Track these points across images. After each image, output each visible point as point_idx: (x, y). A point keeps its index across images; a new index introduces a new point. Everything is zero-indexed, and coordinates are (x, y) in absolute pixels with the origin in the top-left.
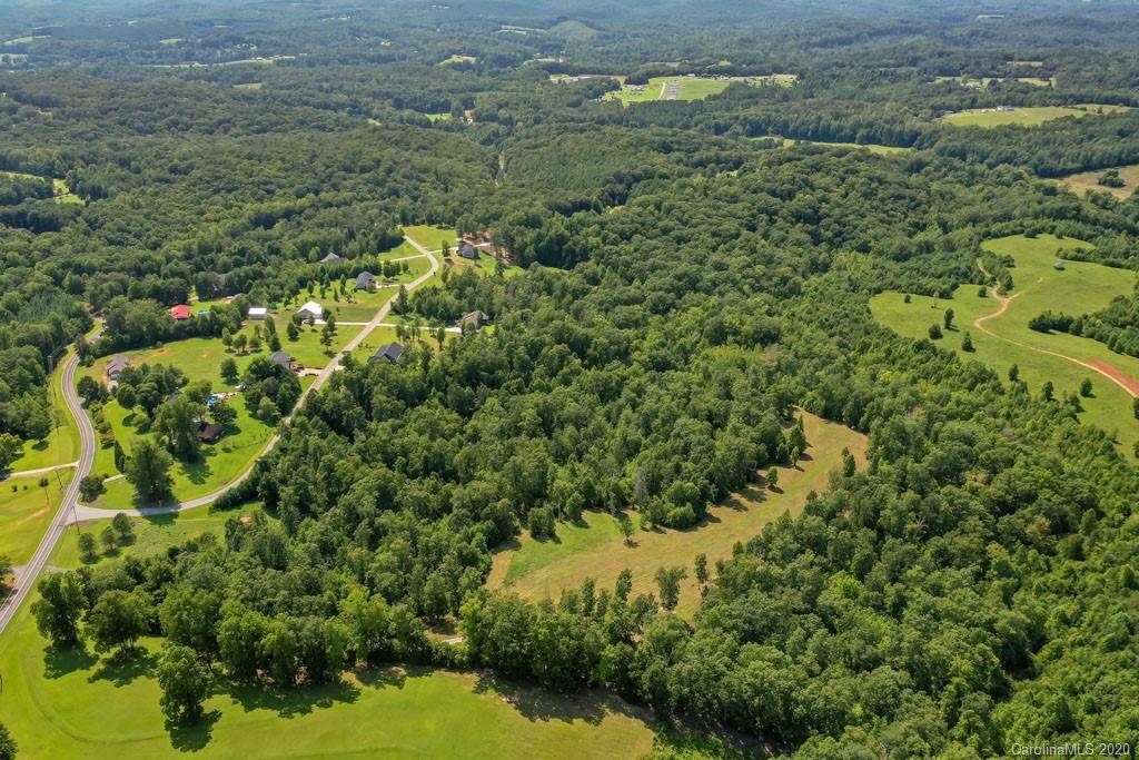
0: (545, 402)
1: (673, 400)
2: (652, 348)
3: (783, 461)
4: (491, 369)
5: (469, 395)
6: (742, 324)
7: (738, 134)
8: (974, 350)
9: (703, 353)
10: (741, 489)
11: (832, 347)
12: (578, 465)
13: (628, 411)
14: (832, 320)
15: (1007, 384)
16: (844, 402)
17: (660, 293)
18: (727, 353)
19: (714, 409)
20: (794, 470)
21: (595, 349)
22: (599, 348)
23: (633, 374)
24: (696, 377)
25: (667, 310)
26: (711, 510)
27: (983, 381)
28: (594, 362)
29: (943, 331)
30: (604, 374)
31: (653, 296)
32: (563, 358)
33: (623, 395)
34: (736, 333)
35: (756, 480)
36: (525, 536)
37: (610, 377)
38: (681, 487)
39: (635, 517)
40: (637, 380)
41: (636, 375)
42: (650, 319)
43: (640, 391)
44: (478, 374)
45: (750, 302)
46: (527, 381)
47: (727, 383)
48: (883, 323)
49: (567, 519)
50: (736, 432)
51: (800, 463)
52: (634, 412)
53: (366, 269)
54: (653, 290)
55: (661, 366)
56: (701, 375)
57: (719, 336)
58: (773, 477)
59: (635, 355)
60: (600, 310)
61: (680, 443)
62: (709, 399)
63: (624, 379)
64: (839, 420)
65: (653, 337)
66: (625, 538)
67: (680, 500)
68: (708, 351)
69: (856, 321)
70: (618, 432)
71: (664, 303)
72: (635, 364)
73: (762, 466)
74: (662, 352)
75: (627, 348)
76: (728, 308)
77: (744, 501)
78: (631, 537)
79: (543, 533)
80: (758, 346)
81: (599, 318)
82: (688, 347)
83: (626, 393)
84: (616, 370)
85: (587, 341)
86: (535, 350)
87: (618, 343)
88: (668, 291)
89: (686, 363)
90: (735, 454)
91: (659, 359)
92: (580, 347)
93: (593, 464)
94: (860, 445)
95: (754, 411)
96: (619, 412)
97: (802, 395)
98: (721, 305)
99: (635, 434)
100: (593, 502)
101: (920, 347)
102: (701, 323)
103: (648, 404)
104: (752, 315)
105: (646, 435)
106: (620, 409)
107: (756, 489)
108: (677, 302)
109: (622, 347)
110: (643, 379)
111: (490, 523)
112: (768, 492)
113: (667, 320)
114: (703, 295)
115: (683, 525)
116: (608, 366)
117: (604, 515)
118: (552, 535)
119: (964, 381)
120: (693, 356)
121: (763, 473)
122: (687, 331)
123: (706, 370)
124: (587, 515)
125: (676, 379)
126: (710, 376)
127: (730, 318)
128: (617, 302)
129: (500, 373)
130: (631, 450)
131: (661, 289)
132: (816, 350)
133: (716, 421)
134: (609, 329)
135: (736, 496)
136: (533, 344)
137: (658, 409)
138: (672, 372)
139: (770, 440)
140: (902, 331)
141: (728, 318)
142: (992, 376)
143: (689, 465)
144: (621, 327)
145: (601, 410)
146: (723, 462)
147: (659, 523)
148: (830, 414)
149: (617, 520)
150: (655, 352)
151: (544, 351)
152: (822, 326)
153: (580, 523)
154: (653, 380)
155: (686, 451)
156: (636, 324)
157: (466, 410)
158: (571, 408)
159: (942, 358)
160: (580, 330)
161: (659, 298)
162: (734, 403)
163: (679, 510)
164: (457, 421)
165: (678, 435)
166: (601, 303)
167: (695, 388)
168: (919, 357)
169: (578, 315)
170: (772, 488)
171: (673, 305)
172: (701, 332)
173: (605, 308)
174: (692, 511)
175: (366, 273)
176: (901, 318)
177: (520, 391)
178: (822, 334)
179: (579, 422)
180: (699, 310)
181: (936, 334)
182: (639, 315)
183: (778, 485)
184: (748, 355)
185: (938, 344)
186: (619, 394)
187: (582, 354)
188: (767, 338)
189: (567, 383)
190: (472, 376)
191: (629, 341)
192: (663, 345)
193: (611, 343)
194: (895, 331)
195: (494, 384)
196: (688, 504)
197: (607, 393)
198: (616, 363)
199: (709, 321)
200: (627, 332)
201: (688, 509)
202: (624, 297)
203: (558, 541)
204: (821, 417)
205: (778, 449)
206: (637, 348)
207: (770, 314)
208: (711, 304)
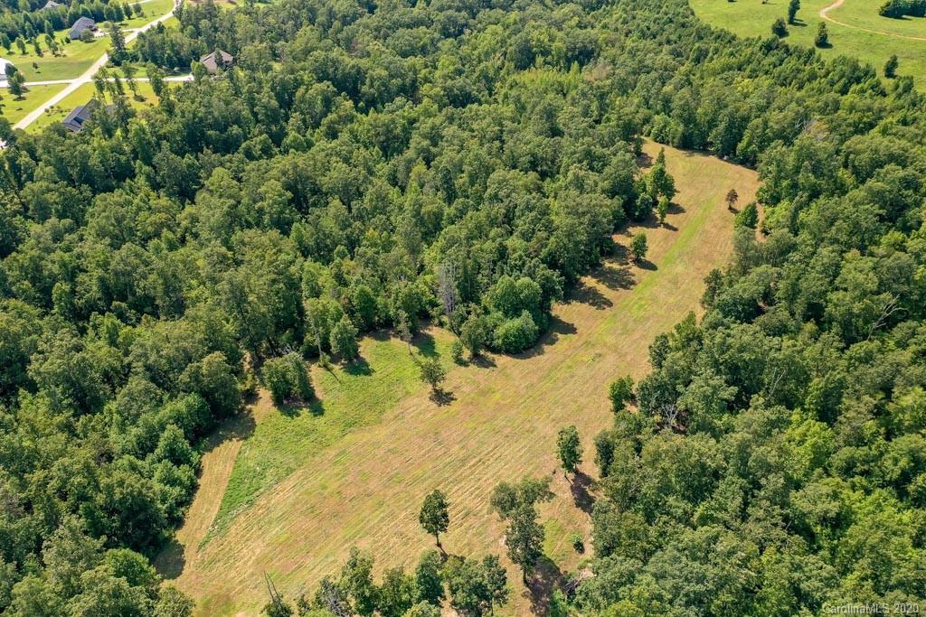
0: (295, 166)
1: (482, 145)
2: (445, 77)
3: (644, 218)
4: (222, 126)
5: (189, 166)
6: (552, 39)
8: (830, 46)
9: (510, 80)
10: (594, 268)
11: (664, 57)
12: (348, 264)
13: (420, 167)
14: (654, 28)
15: (887, 83)
17: (450, 12)
18: (538, 77)
19: (540, 153)
20: (661, 230)
21: (372, 86)
22: (377, 84)
24: (508, 110)
25: (461, 32)
26: (559, 311)
27: (858, 81)
28: (372, 103)
29: (788, 27)
30: (384, 117)
31: (442, 16)
32: (328, 103)
33: (412, 144)
34: (545, 53)
35: (614, 252)
36: (263, 408)
37: (393, 121)
38: (512, 286)
39: (443, 338)
40: (430, 121)
41: (428, 114)
42: (439, 44)
43: (435, 138)
44: (203, 134)
45: (558, 14)
46: (277, 138)
47: (550, 114)
48: (717, 25)
49: (335, 360)
50: (579, 184)
51: (669, 219)
52: (429, 167)
54: (441, 9)
55: (461, 100)
56: (512, 106)
57: (526, 59)
58: (640, 246)
59: (425, 89)
60: (376, 38)
61: (499, 209)
62: (529, 139)
63: (412, 122)
64: (704, 148)
65: (446, 62)
66: (430, 387)
67: (512, 306)
68: (515, 77)
69: (683, 25)
70: (410, 196)
71: (455, 23)
72: (426, 100)
73: (620, 227)
74: (460, 81)
75: (414, 81)
76: (533, 23)
77: (603, 289)
78: (439, 385)
79: (294, 397)
80: (575, 65)
81: (375, 46)
82: (491, 74)
83: (417, 141)
84: (400, 110)
85: (359, 76)
86: (286, 95)
87: (402, 76)
88: (459, 10)
89: (490, 95)
91: (456, 91)
92: (349, 85)
93: (371, 263)
94: (748, 184)
96: (408, 170)
97: (647, 121)
98: (523, 21)
99: (433, 202)
100: (375, 324)
101: (768, 48)
102: (503, 42)
103: (447, 156)
104: (560, 29)
105: (450, 199)
106: (409, 165)
107: (616, 266)
108: (471, 21)
109: (408, 81)
110: (438, 120)
111: (193, 399)
112: (634, 269)
113: (461, 43)
114: (501, 11)
115: (522, 347)
116: (389, 106)
117: (395, 341)
118: (309, 398)
119: (832, 84)
120: (498, 84)
121: (619, 239)
122: (487, 54)
123: (518, 100)
124: (368, 348)
125: (482, 115)
126: (524, 108)
127: (537, 34)
128: (396, 26)
129: (235, 129)
130: (430, 228)
131: (450, 7)
132: (648, 62)
133: (544, 168)
134: (388, 56)
135: (589, 281)
136: (283, 84)
137: (461, 162)
138: (475, 106)
139: (624, 188)
140: (741, 31)
141: (535, 34)
142: (868, 73)
143: (514, 242)
144: (404, 55)
145: (383, 168)
146: (569, 235)
147: (484, 346)
148: (691, 143)
149: (415, 349)
150: (449, 82)
151: (299, 93)
152: (643, 36)
153: (357, 366)
154: (451, 120)
155: (509, 218)
156: (424, 51)
157: (185, 191)
158: (338, 173)
159: (799, 57)
160: (349, 62)
161: (449, 18)
162: (565, 141)
163: (513, 324)
164: (167, 210)
165: (495, 198)
166: (378, 29)
167: (507, 123)
168: (771, 59)
169: (349, 45)
170: (639, 263)
171: (466, 25)
172: (505, 54)
173: (380, 33)
174: (530, 320)
176: (730, 18)
177: (267, 152)
178: (649, 43)
179: (349, 193)
180: (499, 28)
181: (780, 31)
182: (426, 40)
183: (648, 257)
184: (566, 78)
185: (786, 40)
186: (406, 142)
187: (354, 94)
188: (583, 55)
189: (332, 134)
190: (193, 139)
191: (416, 72)
192: (460, 72)
193: (392, 76)
194: (733, 31)
195: (228, 146)
196: (525, 313)
197: (391, 144)
198: (399, 100)
199: (512, 40)
200: (411, 60)
202: (406, 19)
203: (318, 410)
204: (678, 147)
205: (638, 202)
206: (426, 80)
207: (580, 26)
208: (512, 20)
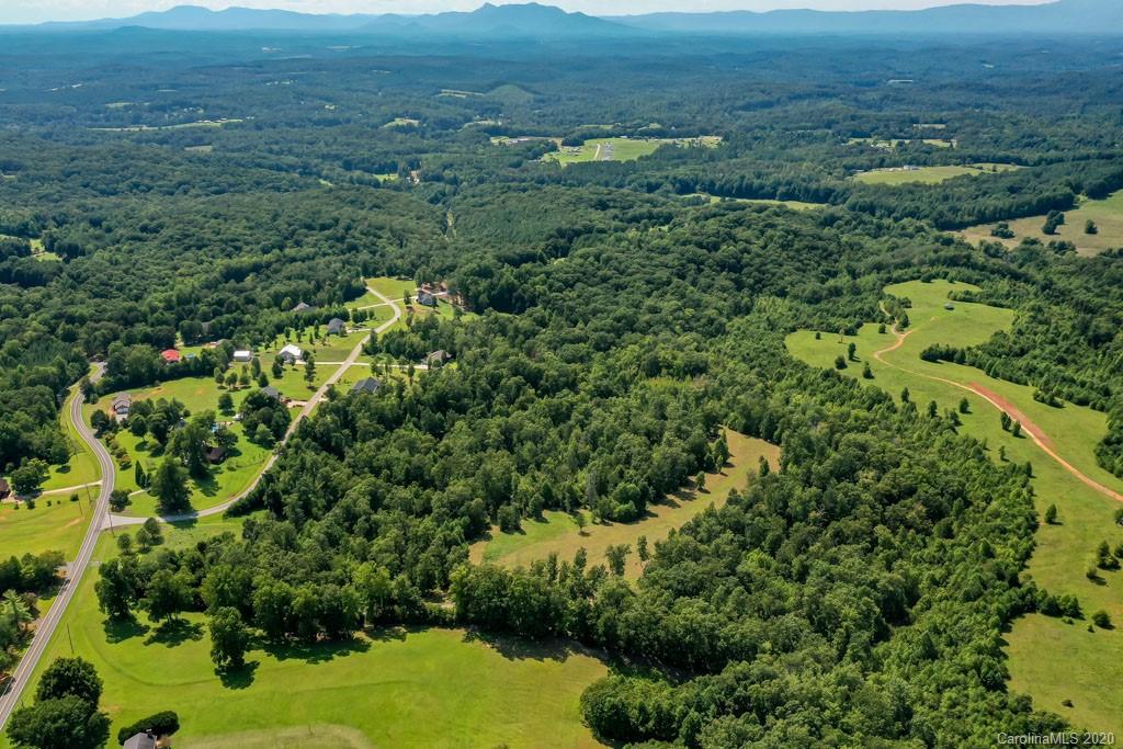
0: (506, 423)
1: (616, 420)
2: (596, 379)
3: (710, 468)
4: (458, 397)
5: (440, 419)
6: (675, 358)
7: (668, 192)
8: (873, 378)
9: (641, 383)
10: (675, 491)
11: (752, 376)
12: (537, 473)
13: (577, 430)
14: (752, 354)
15: (899, 404)
16: (760, 419)
17: (602, 333)
18: (661, 383)
19: (651, 427)
20: (719, 475)
21: (547, 381)
22: (550, 380)
23: (581, 400)
24: (634, 402)
25: (609, 348)
26: (650, 508)
27: (880, 402)
28: (546, 392)
29: (847, 361)
30: (555, 401)
31: (595, 336)
32: (519, 388)
33: (573, 417)
34: (669, 367)
35: (688, 484)
36: (495, 530)
37: (561, 403)
38: (625, 487)
39: (587, 514)
40: (584, 405)
41: (583, 401)
42: (593, 356)
43: (587, 414)
44: (446, 402)
45: (681, 340)
46: (489, 407)
47: (662, 406)
48: (796, 357)
49: (530, 516)
50: (670, 444)
51: (724, 470)
52: (583, 431)
53: (336, 316)
54: (596, 330)
55: (605, 393)
56: (639, 401)
57: (654, 369)
58: (701, 482)
59: (582, 385)
60: (549, 348)
61: (623, 455)
62: (647, 419)
63: (572, 405)
64: (757, 435)
65: (597, 369)
66: (579, 530)
67: (624, 498)
68: (645, 382)
69: (773, 355)
70: (570, 447)
71: (606, 342)
72: (582, 393)
73: (693, 473)
74: (605, 382)
75: (575, 379)
76: (662, 345)
77: (677, 500)
78: (583, 529)
79: (510, 527)
80: (688, 377)
81: (549, 355)
82: (627, 378)
83: (575, 415)
84: (565, 397)
85: (540, 373)
86: (495, 381)
87: (566, 375)
88: (609, 332)
89: (626, 392)
90: (669, 461)
91: (602, 388)
92: (534, 379)
93: (549, 471)
94: (774, 455)
95: (684, 427)
96: (570, 432)
97: (726, 416)
98: (655, 343)
99: (584, 448)
100: (554, 505)
101: (827, 375)
102: (638, 358)
103: (595, 424)
104: (682, 351)
105: (594, 450)
106: (571, 429)
107: (687, 491)
108: (617, 340)
109: (571, 379)
110: (590, 405)
111: (466, 519)
112: (697, 493)
113: (608, 356)
114: (639, 334)
115: (627, 519)
116: (559, 394)
117: (561, 513)
118: (517, 528)
119: (864, 402)
120: (632, 386)
121: (693, 479)
122: (626, 365)
123: (643, 397)
124: (546, 514)
125: (618, 404)
126: (647, 402)
127: (663, 353)
128: (564, 341)
129: (466, 400)
130: (581, 461)
131: (602, 330)
132: (738, 379)
133: (653, 438)
134: (558, 363)
135: (670, 497)
136: (493, 376)
137: (603, 428)
138: (614, 398)
139: (698, 450)
140: (813, 363)
141: (662, 354)
142: (887, 398)
143: (632, 472)
144: (569, 362)
145: (553, 433)
146: (659, 468)
147: (607, 517)
148: (749, 430)
149: (571, 517)
150: (599, 383)
151: (502, 382)
152: (744, 360)
153: (540, 519)
154: (598, 405)
155: (628, 461)
156: (581, 359)
157: (438, 431)
158: (529, 427)
159: (846, 384)
160: (533, 365)
161: (601, 337)
162: (668, 424)
163: (623, 507)
164: (431, 441)
165: (621, 449)
166: (550, 342)
167: (634, 411)
168: (826, 383)
169: (530, 353)
170: (700, 490)
171: (613, 344)
172: (639, 366)
173: (554, 346)
174: (634, 507)
175: (335, 319)
176: (812, 352)
177: (483, 415)
178: (743, 366)
179: (536, 438)
180: (636, 347)
181: (841, 364)
182: (583, 352)
183: (705, 487)
184: (679, 385)
185: (843, 373)
186: (569, 417)
187: (535, 385)
188: (696, 370)
189: (525, 408)
190: (441, 403)
191: (576, 374)
192: (606, 376)
193: (560, 376)
194: (807, 362)
195: (462, 410)
196: (631, 502)
197: (559, 416)
198: (565, 391)
199: (645, 357)
200: (573, 366)
201: (630, 506)
202: (570, 337)
203: (523, 533)
204: (742, 433)
205: (705, 458)
206: (583, 380)
207: (698, 349)
208: (646, 342)
